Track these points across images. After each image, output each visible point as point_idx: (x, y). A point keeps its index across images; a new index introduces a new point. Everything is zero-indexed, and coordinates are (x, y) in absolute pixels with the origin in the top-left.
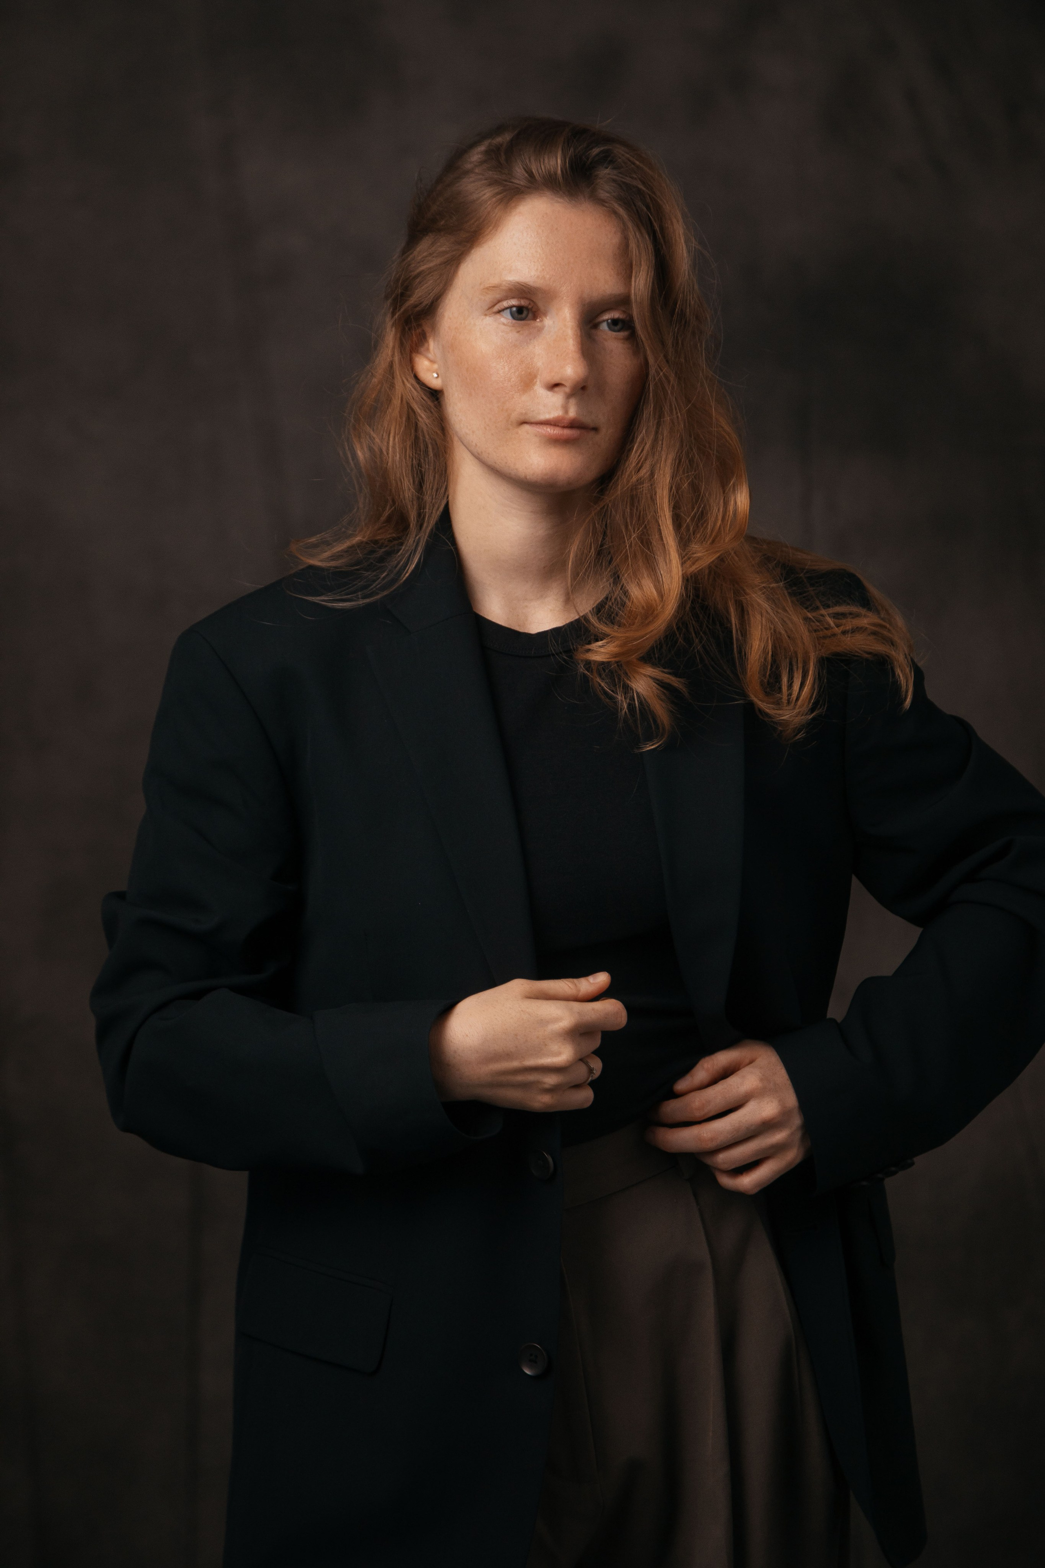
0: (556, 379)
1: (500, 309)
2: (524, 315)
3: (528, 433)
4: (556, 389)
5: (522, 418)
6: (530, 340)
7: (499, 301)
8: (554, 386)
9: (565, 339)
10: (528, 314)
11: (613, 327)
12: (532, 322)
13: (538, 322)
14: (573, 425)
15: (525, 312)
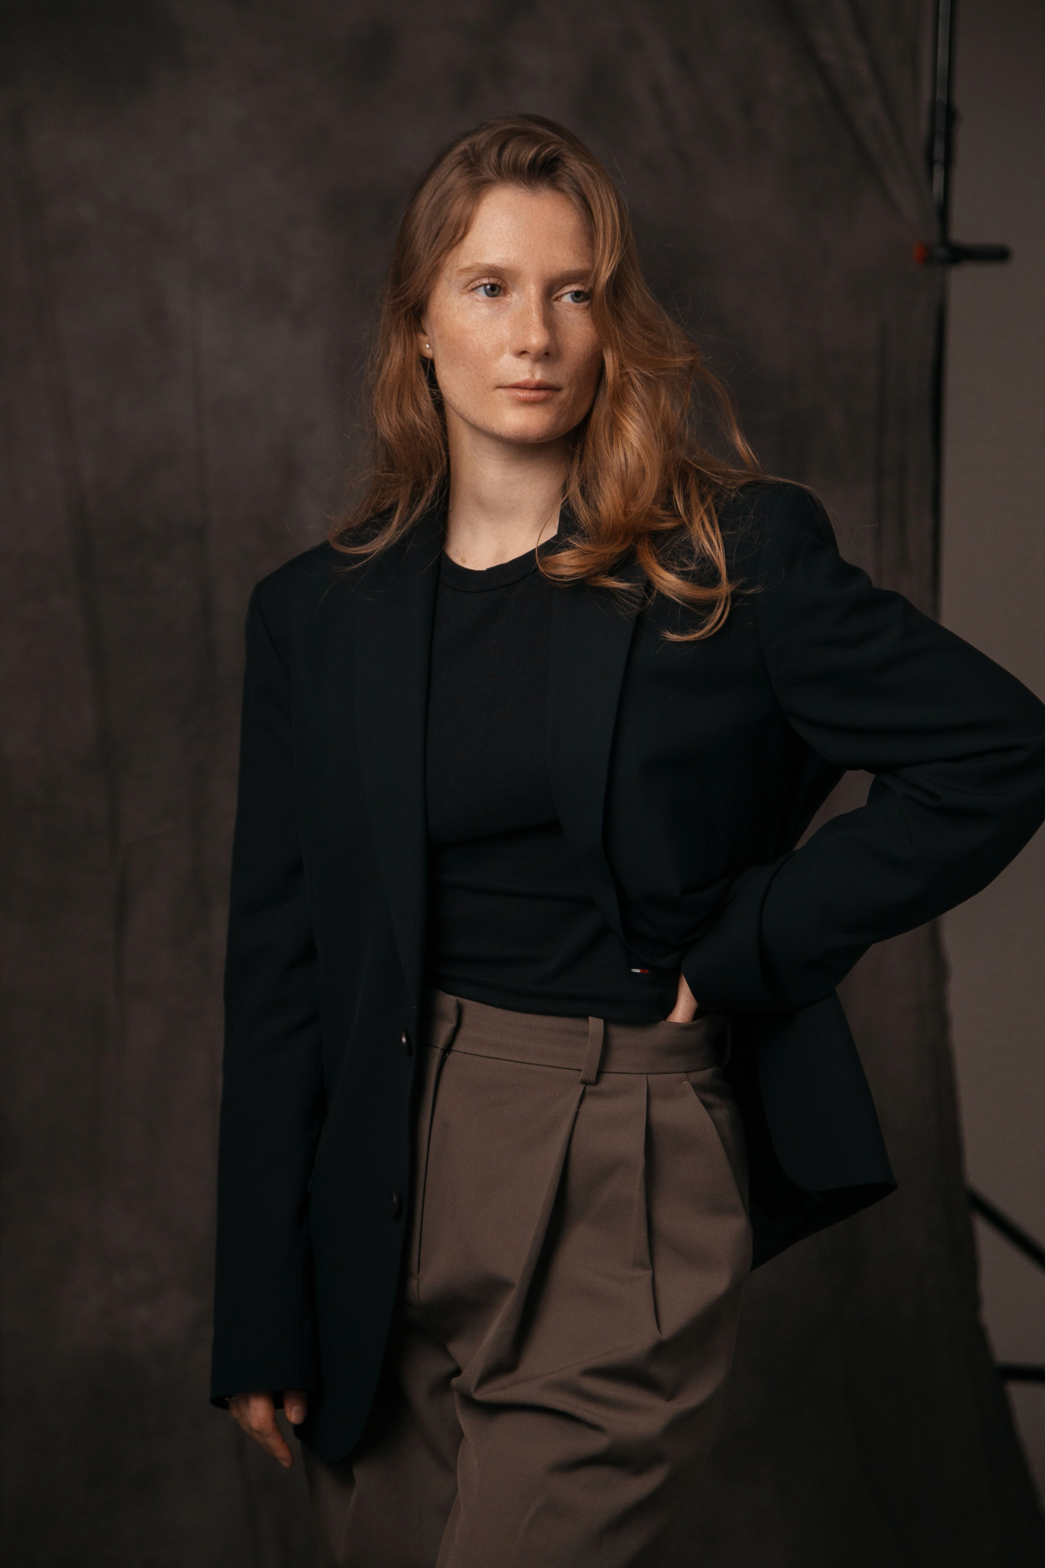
0: (522, 348)
1: (473, 287)
2: (496, 292)
3: (501, 397)
4: (523, 356)
5: (497, 383)
6: (500, 314)
7: (472, 281)
8: (522, 353)
9: (529, 313)
10: (500, 291)
11: (575, 298)
12: (502, 298)
13: (507, 299)
14: (539, 387)
15: (497, 290)
